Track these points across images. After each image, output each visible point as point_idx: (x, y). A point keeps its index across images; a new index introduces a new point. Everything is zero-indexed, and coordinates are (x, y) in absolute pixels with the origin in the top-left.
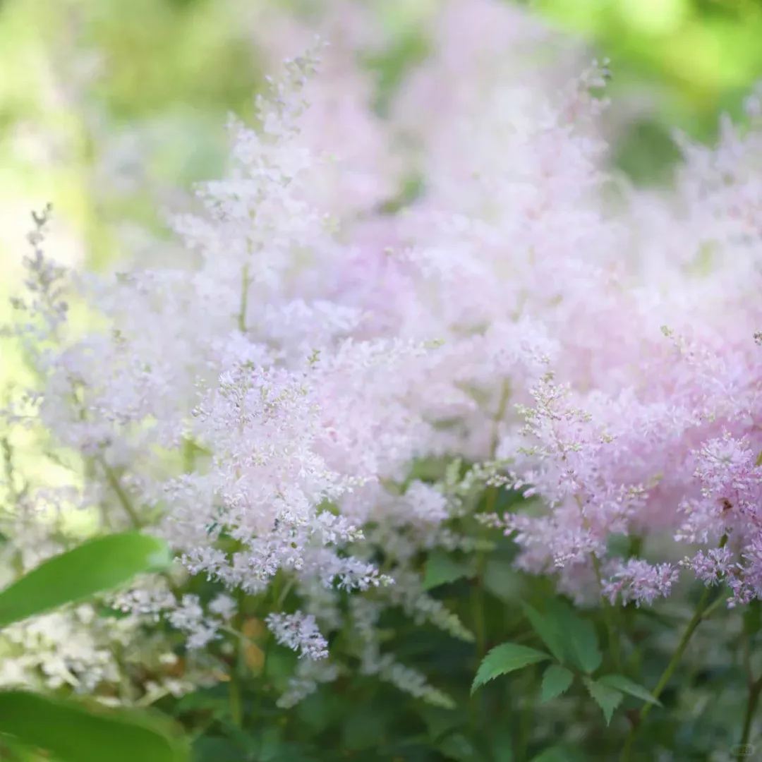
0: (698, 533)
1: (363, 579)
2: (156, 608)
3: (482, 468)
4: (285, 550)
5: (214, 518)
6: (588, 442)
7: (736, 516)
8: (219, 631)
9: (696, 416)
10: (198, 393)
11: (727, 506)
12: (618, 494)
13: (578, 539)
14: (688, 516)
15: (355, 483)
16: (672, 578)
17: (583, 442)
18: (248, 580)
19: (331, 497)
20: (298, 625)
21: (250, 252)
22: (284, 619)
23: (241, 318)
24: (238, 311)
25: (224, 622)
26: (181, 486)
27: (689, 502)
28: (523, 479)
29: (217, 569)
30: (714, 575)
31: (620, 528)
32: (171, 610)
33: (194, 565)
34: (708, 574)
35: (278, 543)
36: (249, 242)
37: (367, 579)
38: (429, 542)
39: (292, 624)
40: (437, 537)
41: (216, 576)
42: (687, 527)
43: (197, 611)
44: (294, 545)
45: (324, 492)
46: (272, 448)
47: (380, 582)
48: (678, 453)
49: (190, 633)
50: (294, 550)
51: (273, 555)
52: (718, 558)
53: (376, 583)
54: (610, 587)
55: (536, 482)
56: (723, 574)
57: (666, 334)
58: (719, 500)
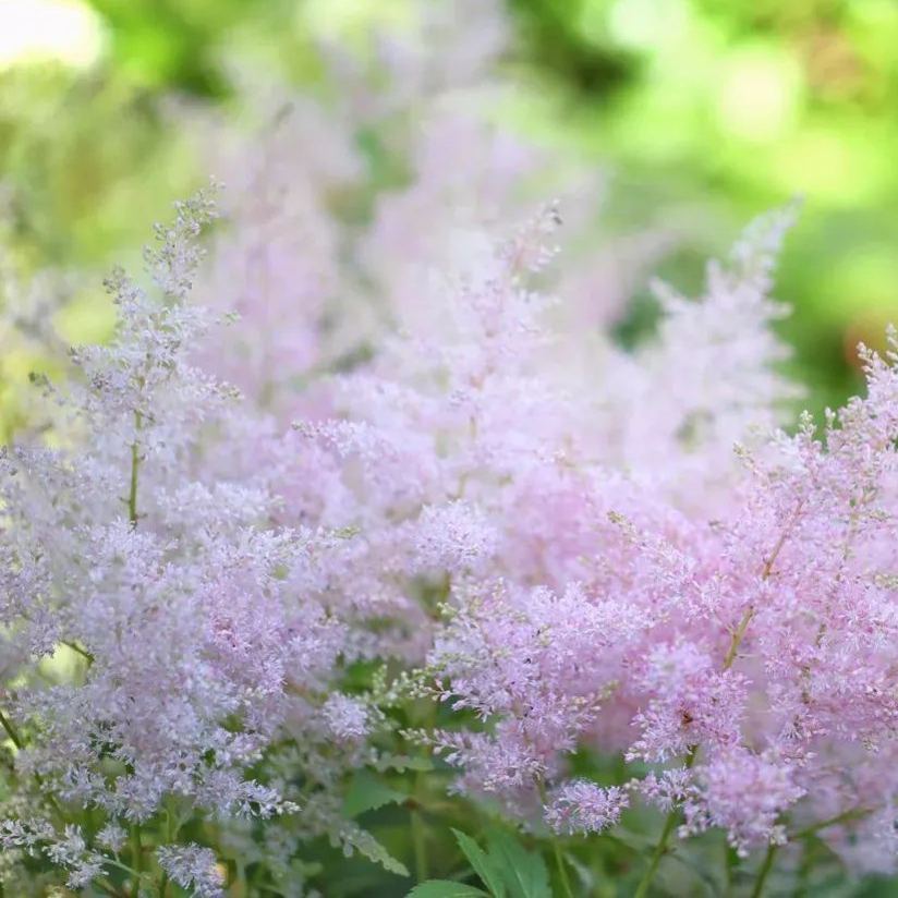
0: (653, 751)
1: (264, 806)
2: (31, 839)
3: (410, 676)
4: (171, 772)
5: (93, 736)
6: (523, 647)
7: (696, 731)
8: (105, 867)
9: (649, 616)
10: (70, 592)
11: (688, 719)
12: (559, 706)
13: (514, 758)
14: (643, 731)
15: (253, 695)
16: (622, 804)
17: (516, 646)
18: (132, 808)
19: (225, 710)
20: (192, 860)
21: (138, 426)
22: (175, 853)
23: (132, 503)
24: (127, 495)
25: (111, 856)
26: (51, 699)
27: (645, 715)
28: (451, 690)
29: (95, 795)
30: (669, 799)
31: (567, 744)
32: (49, 843)
33: (66, 791)
34: (663, 799)
35: (165, 765)
36: (139, 415)
37: (269, 806)
38: (354, 761)
39: (184, 859)
40: (363, 756)
41: (94, 803)
42: (642, 744)
43: (80, 844)
44: (183, 767)
45: (218, 706)
46: (152, 655)
47: (284, 809)
48: (634, 658)
49: (72, 868)
50: (182, 773)
51: (157, 779)
52: (674, 780)
53: (280, 810)
54: (554, 814)
55: (467, 692)
56: (679, 797)
57: (614, 522)
58: (678, 712)
